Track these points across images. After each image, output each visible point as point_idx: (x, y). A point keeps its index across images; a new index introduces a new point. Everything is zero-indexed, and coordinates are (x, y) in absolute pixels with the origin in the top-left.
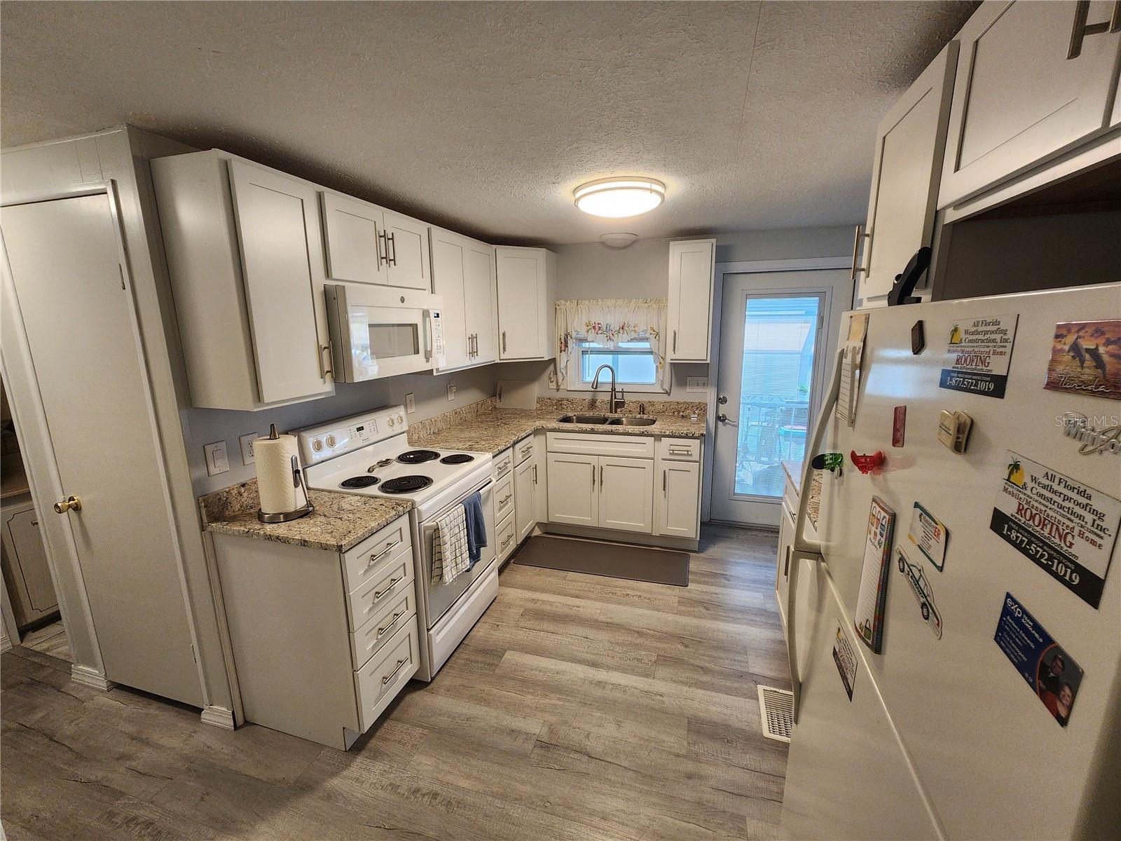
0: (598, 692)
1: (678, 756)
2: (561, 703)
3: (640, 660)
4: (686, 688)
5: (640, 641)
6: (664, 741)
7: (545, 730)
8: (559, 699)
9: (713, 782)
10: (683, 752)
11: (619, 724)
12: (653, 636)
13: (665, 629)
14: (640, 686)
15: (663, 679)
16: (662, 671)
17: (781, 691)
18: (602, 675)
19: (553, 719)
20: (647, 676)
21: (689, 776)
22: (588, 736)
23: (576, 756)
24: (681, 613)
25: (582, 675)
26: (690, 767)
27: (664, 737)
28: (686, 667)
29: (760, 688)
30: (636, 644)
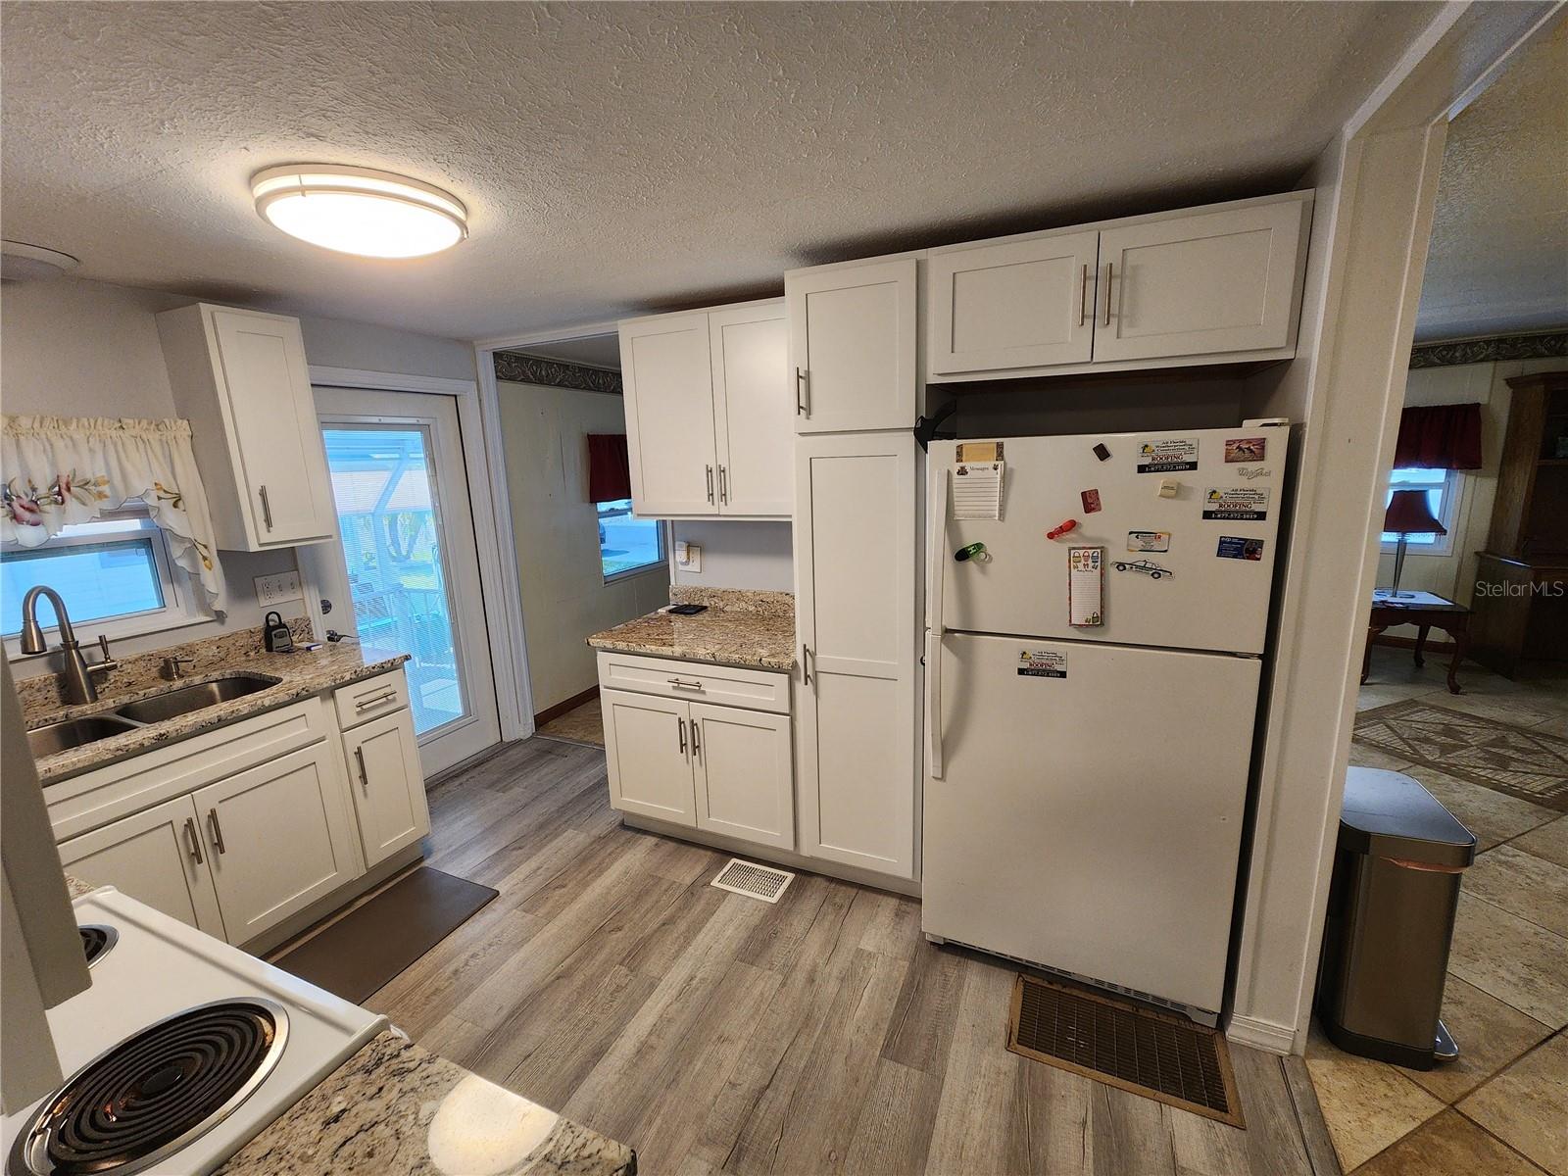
0: (658, 1059)
1: (783, 984)
2: (659, 1121)
3: (619, 988)
4: (690, 949)
5: (579, 979)
6: (762, 994)
7: (705, 1152)
8: (650, 1123)
9: (821, 962)
10: (780, 978)
11: (722, 1039)
12: (579, 960)
13: (573, 942)
14: (666, 999)
15: (666, 969)
16: (652, 966)
17: (725, 870)
18: (625, 1046)
19: (688, 1135)
20: (652, 987)
21: (811, 980)
22: (733, 1085)
23: (763, 1106)
24: (550, 916)
25: (612, 1078)
26: (800, 977)
27: (756, 992)
28: (655, 940)
29: (715, 883)
30: (583, 987)
